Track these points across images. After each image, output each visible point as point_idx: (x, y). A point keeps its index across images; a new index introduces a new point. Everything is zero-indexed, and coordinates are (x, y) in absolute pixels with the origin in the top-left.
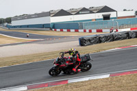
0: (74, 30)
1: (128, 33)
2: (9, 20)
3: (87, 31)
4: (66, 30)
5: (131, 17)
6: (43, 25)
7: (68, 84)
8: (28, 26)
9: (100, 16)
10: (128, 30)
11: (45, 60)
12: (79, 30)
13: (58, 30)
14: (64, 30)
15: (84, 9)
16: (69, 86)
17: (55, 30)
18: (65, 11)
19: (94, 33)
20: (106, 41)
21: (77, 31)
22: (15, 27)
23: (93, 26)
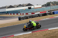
1: (39, 14)
4: (13, 14)
5: (40, 7)
6: (3, 12)
10: (39, 13)
12: (18, 14)
15: (20, 5)
17: (8, 14)
18: (12, 6)
19: (25, 15)
20: (30, 18)
21: (17, 14)
23: (24, 12)
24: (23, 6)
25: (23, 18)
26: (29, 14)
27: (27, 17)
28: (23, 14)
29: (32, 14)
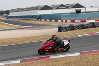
0: (54, 21)
1: (93, 24)
2: (8, 12)
3: (64, 21)
4: (49, 20)
5: (96, 12)
6: (32, 16)
7: (49, 60)
8: (21, 17)
9: (73, 10)
10: (94, 21)
11: (33, 41)
12: (58, 21)
13: (43, 20)
14: (47, 20)
15: (62, 6)
16: (50, 61)
17: (41, 20)
19: (69, 23)
20: (78, 29)
21: (56, 21)
22: (12, 17)
23: (68, 18)
24: (67, 8)
25: (66, 28)
26: (76, 21)
27: (73, 26)
28: (66, 21)
29: (81, 22)
